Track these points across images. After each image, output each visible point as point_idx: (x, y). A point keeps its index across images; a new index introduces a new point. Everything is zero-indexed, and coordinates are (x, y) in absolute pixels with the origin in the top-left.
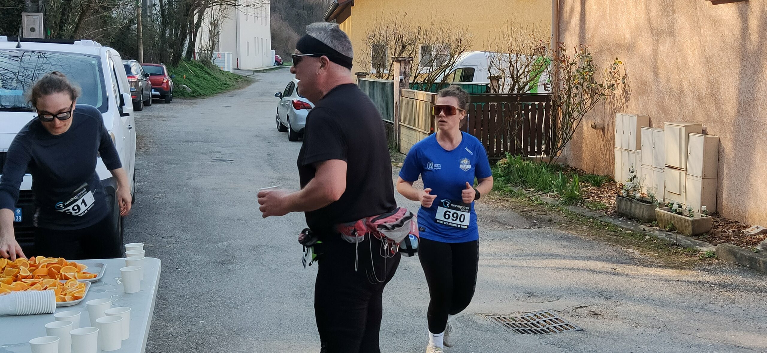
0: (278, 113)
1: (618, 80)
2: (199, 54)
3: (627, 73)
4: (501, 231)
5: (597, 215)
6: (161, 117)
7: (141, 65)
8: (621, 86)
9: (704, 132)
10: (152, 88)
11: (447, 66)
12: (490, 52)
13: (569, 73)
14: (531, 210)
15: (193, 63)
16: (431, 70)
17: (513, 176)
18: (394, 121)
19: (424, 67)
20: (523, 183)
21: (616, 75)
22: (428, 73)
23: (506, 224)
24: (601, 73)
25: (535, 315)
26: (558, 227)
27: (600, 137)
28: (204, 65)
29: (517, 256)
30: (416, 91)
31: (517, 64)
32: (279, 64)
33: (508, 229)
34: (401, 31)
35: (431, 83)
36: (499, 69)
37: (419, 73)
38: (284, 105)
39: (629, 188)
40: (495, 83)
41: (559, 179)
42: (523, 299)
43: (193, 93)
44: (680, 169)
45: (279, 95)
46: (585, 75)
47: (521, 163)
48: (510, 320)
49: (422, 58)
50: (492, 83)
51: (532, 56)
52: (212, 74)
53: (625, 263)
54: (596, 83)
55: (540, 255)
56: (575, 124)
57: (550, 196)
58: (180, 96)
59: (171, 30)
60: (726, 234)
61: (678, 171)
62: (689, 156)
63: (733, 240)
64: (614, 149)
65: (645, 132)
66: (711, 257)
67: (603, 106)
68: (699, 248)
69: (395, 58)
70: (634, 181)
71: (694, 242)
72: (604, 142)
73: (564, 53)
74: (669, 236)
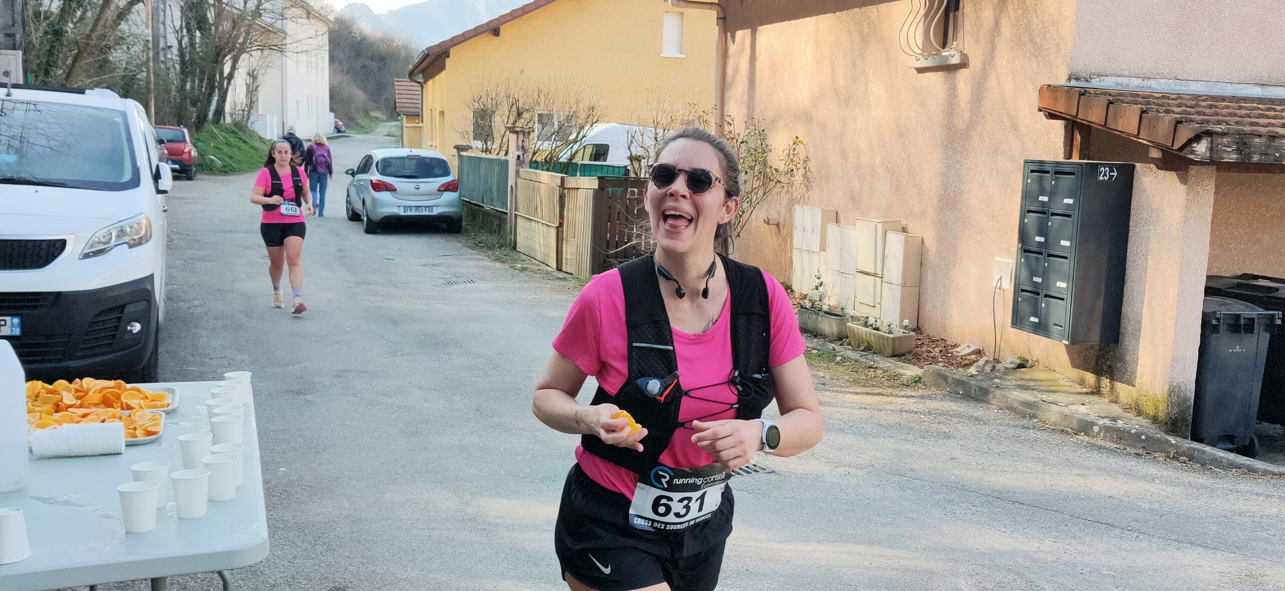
0: (348, 196)
1: (798, 164)
2: (231, 115)
3: (809, 156)
8: (802, 171)
9: (904, 230)
11: (575, 141)
12: (630, 125)
15: (224, 128)
16: (554, 145)
18: (509, 209)
19: (545, 140)
21: (795, 157)
22: (550, 149)
24: (776, 155)
27: (774, 235)
28: (238, 130)
30: (538, 171)
34: (515, 93)
35: (555, 161)
36: (641, 147)
37: (539, 149)
38: (358, 186)
39: (814, 298)
40: (636, 165)
43: (225, 166)
44: (875, 275)
45: (351, 172)
46: (756, 156)
49: (543, 129)
50: (632, 164)
52: (249, 141)
54: (771, 168)
58: (205, 171)
59: (193, 82)
60: (932, 355)
61: (873, 278)
62: (886, 260)
63: (941, 362)
64: (791, 250)
65: (832, 229)
66: (918, 381)
67: (779, 196)
68: (902, 371)
69: (510, 128)
70: (821, 289)
71: (895, 365)
72: (779, 241)
73: (731, 128)
74: (864, 357)
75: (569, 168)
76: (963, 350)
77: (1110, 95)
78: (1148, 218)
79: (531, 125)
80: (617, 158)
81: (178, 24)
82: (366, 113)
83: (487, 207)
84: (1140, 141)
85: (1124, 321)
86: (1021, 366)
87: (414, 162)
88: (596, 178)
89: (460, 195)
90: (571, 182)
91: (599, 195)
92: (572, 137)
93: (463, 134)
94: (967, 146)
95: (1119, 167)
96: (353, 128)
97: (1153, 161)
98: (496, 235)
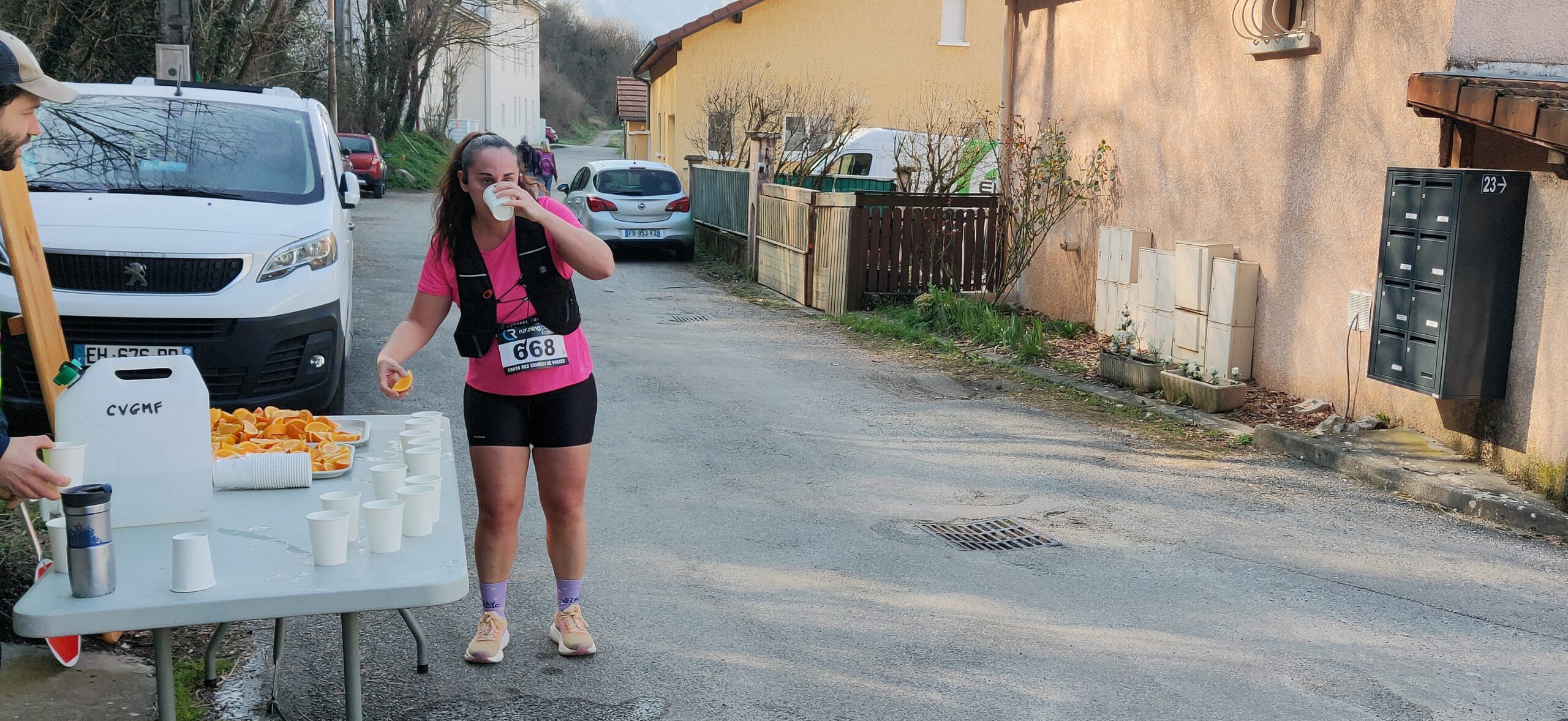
1: (1104, 175)
2: (426, 121)
3: (1119, 165)
4: (925, 402)
5: (1070, 380)
8: (1109, 184)
9: (1236, 256)
11: (830, 150)
12: (897, 129)
13: (1029, 162)
14: (969, 373)
15: (417, 136)
16: (805, 156)
17: (940, 320)
18: (749, 233)
19: (794, 150)
20: (956, 331)
21: (1101, 167)
22: (800, 160)
23: (932, 392)
24: (1077, 164)
25: (988, 523)
26: (1013, 397)
27: (1073, 264)
28: (435, 139)
30: (784, 186)
31: (939, 149)
33: (937, 400)
34: (759, 92)
35: (805, 175)
36: (911, 157)
37: (786, 159)
39: (1121, 340)
40: (905, 180)
41: (1010, 326)
42: (968, 501)
43: (418, 182)
44: (1198, 312)
46: (1052, 166)
47: (951, 300)
48: (951, 529)
49: (792, 135)
50: (900, 178)
51: (963, 138)
53: (1118, 451)
54: (1070, 179)
56: (1036, 242)
57: (998, 352)
58: (396, 188)
59: (382, 81)
60: (1268, 411)
61: (1196, 316)
62: (1213, 294)
63: (1278, 420)
64: (1094, 281)
65: (1145, 255)
66: (1246, 443)
67: (1080, 215)
68: (1228, 431)
69: (751, 134)
70: (1129, 329)
71: (1220, 422)
72: (1080, 271)
73: (1022, 131)
74: (1182, 412)
75: (823, 183)
76: (1307, 406)
77: (1500, 85)
78: (1546, 241)
79: (777, 130)
80: (882, 171)
81: (364, 13)
82: (583, 118)
83: (724, 231)
84: (1537, 142)
85: (1512, 372)
86: (1381, 425)
87: (638, 177)
88: (852, 194)
89: (692, 216)
90: (824, 199)
91: (857, 215)
92: (826, 146)
93: (696, 142)
94: (1317, 151)
95: (1509, 176)
96: (569, 138)
97: (1553, 168)
98: (734, 263)
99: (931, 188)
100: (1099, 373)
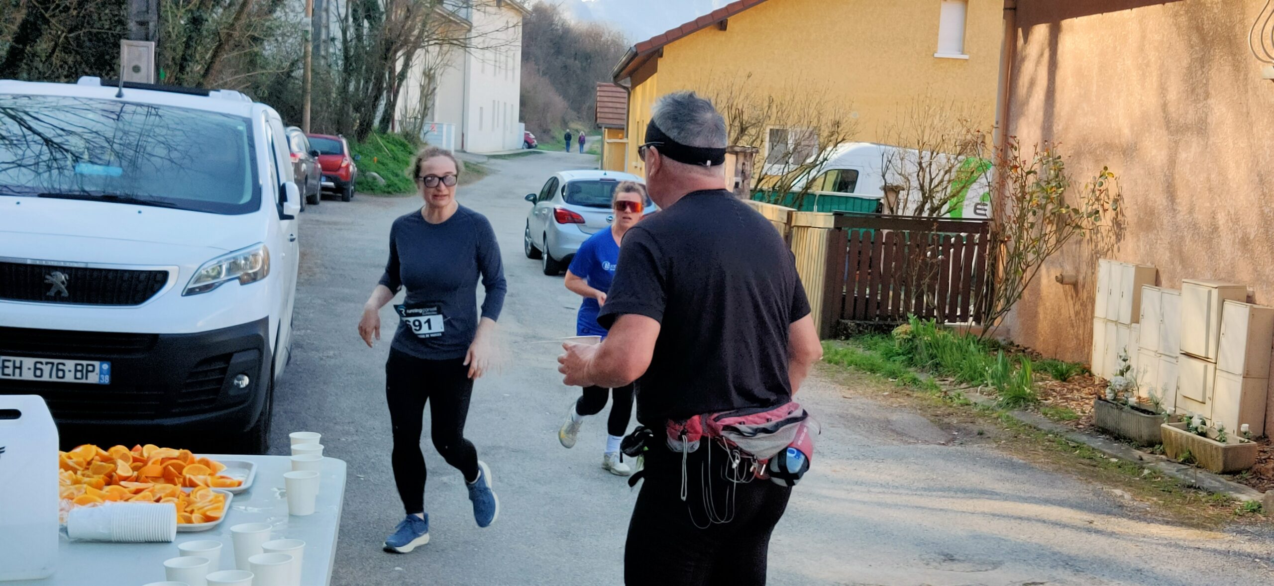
0: (527, 227)
1: (1105, 204)
2: (401, 123)
3: (1122, 194)
4: (896, 446)
5: (1060, 428)
6: (335, 223)
7: (308, 137)
8: (1110, 214)
9: (1250, 299)
10: (321, 175)
11: (813, 165)
12: (886, 145)
13: (1023, 187)
14: (949, 414)
15: (391, 139)
16: (786, 170)
17: (920, 354)
19: (775, 164)
20: (936, 367)
21: (1103, 195)
22: (781, 174)
23: (906, 435)
24: (1076, 191)
26: (995, 445)
27: (1069, 298)
28: (409, 142)
29: (925, 489)
30: (762, 203)
31: (930, 167)
32: (530, 146)
33: (910, 443)
34: (739, 103)
35: (785, 191)
36: (900, 174)
37: (766, 174)
38: (539, 215)
39: (1118, 387)
40: (892, 198)
41: (997, 364)
43: (389, 186)
44: (1205, 359)
45: (532, 198)
46: (1049, 191)
47: (933, 333)
49: (773, 149)
50: (887, 196)
51: (957, 156)
53: (1109, 513)
54: (1069, 207)
55: (964, 491)
56: (1028, 275)
57: (982, 393)
58: (365, 190)
59: (358, 82)
61: (1202, 363)
62: (1222, 339)
64: (1089, 320)
65: (1148, 294)
67: (1078, 245)
68: (1234, 495)
70: (1128, 375)
71: (1226, 485)
72: (1077, 306)
74: (1184, 471)
75: (803, 200)
79: (757, 144)
80: (868, 188)
81: (343, 12)
88: (832, 214)
90: (801, 218)
91: (835, 237)
92: (810, 160)
96: (547, 143)
99: (921, 209)
100: (1093, 422)
